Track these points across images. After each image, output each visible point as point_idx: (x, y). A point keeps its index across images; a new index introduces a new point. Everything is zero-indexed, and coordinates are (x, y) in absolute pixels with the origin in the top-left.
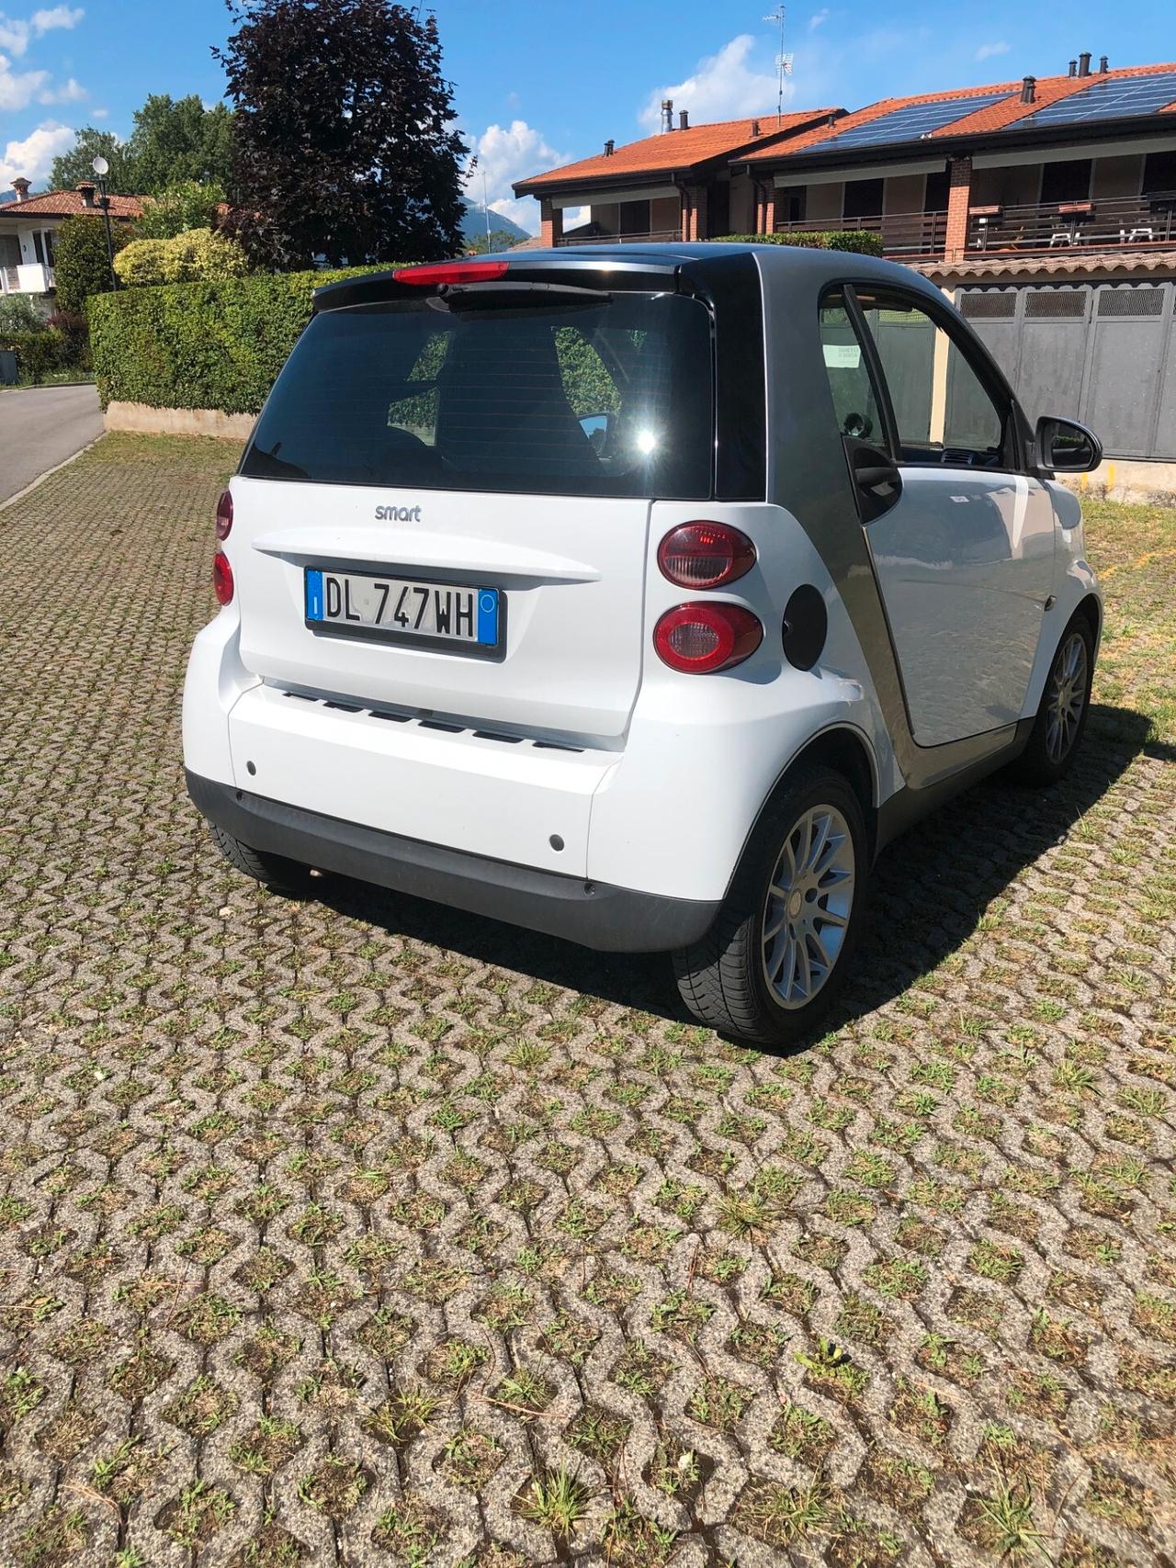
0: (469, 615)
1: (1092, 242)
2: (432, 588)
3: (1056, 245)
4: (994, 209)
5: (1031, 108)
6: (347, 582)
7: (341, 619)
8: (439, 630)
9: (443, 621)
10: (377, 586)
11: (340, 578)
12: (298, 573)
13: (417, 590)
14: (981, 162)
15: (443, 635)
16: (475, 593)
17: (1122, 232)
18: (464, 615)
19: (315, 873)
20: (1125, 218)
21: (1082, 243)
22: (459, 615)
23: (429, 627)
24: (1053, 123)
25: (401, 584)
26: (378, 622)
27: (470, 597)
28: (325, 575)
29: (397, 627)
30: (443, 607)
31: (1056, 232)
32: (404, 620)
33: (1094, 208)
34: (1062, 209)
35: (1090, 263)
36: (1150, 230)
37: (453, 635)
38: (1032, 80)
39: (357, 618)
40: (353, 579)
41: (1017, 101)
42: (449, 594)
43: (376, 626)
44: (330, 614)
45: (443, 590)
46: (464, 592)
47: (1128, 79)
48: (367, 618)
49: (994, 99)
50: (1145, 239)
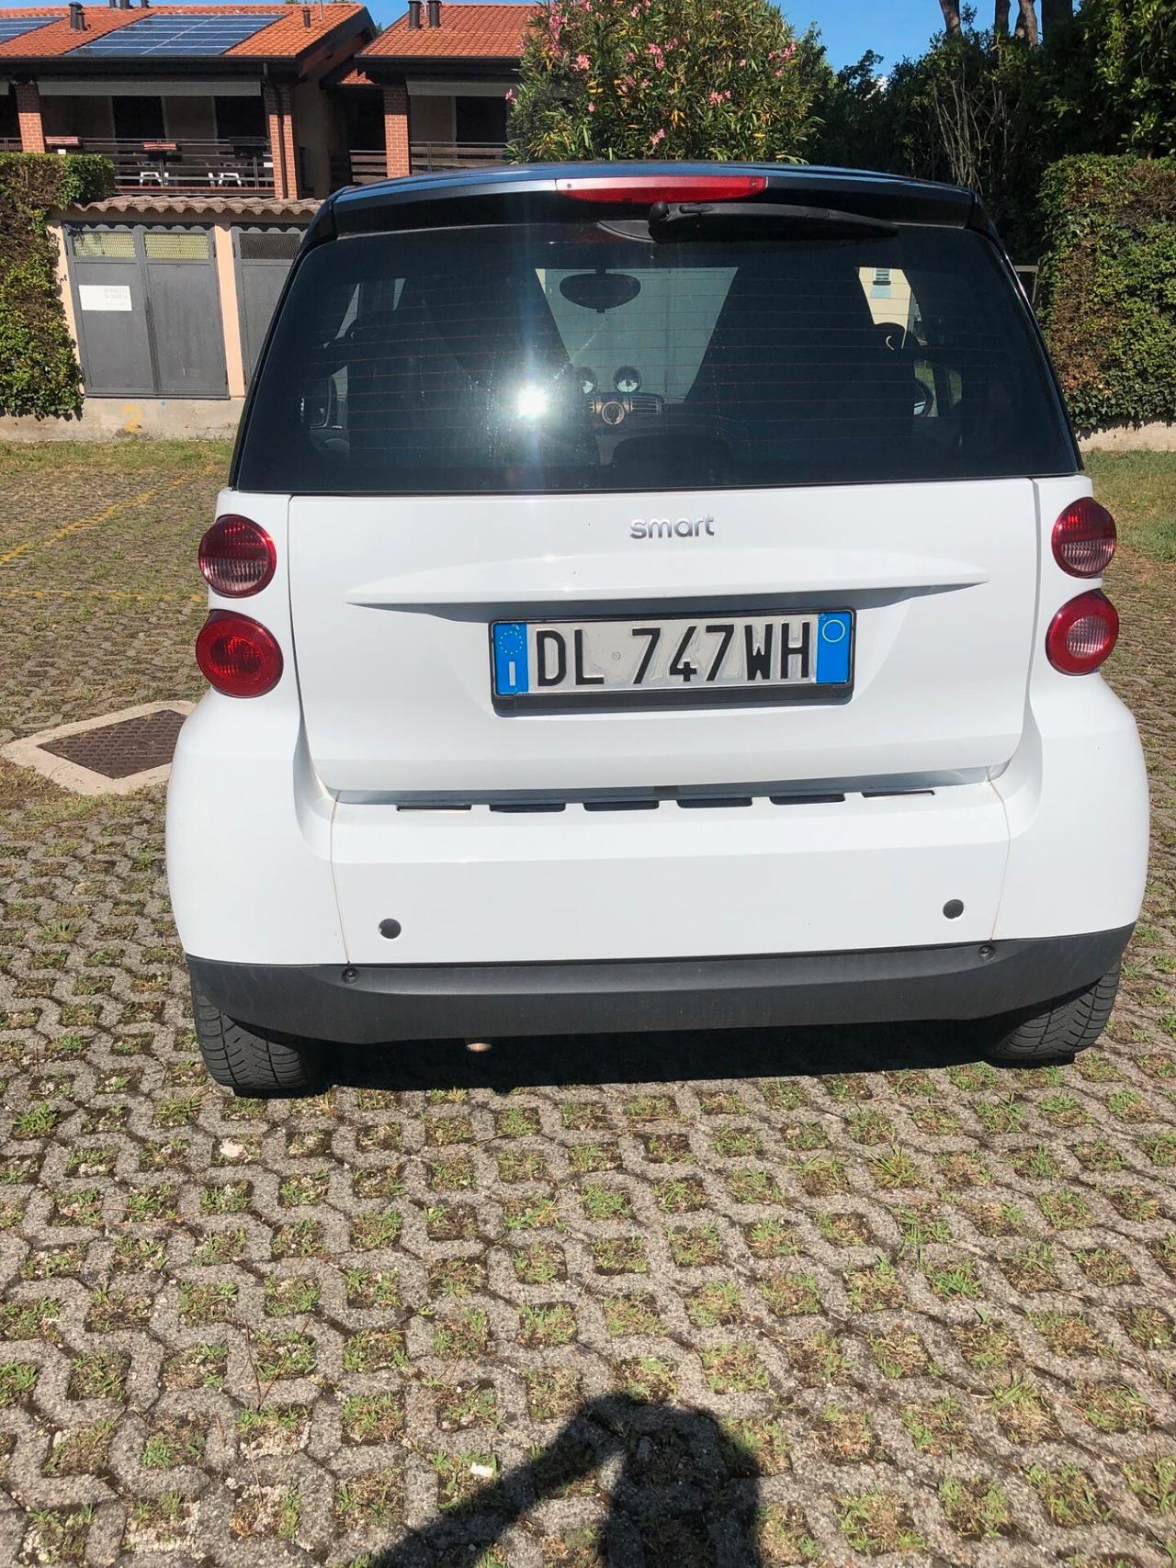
0: (804, 651)
1: (181, 183)
2: (739, 623)
3: (145, 183)
4: (74, 140)
5: (83, 37)
6: (578, 634)
7: (568, 686)
8: (751, 676)
9: (758, 663)
10: (636, 632)
11: (567, 630)
12: (478, 632)
13: (710, 629)
14: (48, 88)
15: (759, 681)
16: (813, 620)
17: (211, 175)
18: (795, 651)
19: (477, 1047)
20: (212, 161)
21: (172, 183)
22: (786, 651)
23: (734, 672)
24: (116, 54)
25: (682, 625)
26: (639, 680)
27: (806, 627)
28: (533, 630)
29: (678, 683)
30: (759, 644)
31: (144, 170)
32: (688, 672)
33: (179, 148)
34: (147, 146)
35: (179, 203)
36: (236, 175)
37: (776, 679)
38: (79, 7)
39: (600, 681)
40: (589, 629)
41: (66, 27)
42: (769, 628)
43: (638, 688)
44: (543, 681)
45: (759, 623)
46: (796, 622)
47: (173, 19)
48: (619, 678)
49: (42, 22)
50: (234, 183)
